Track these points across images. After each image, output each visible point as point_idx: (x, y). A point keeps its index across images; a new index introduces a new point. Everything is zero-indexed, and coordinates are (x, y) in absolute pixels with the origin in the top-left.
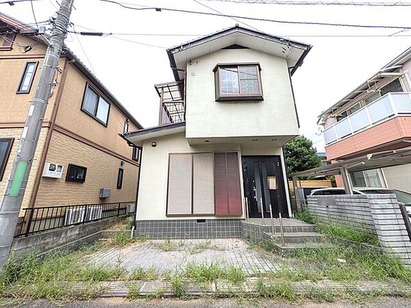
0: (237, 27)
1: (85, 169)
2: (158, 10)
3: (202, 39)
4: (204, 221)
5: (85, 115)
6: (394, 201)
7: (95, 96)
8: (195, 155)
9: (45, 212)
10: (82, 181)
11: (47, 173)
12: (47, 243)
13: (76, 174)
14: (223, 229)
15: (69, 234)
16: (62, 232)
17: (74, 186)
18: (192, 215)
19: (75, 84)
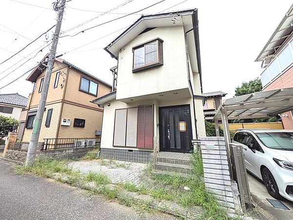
0: (143, 17)
1: (84, 120)
2: (83, 32)
3: (122, 34)
4: (132, 151)
5: (82, 93)
6: (221, 143)
7: (88, 82)
8: (128, 109)
9: (64, 141)
10: (83, 126)
11: (63, 123)
12: (56, 155)
13: (79, 123)
14: (142, 157)
15: (67, 151)
16: (63, 150)
17: (79, 129)
18: (126, 147)
19: (75, 78)
